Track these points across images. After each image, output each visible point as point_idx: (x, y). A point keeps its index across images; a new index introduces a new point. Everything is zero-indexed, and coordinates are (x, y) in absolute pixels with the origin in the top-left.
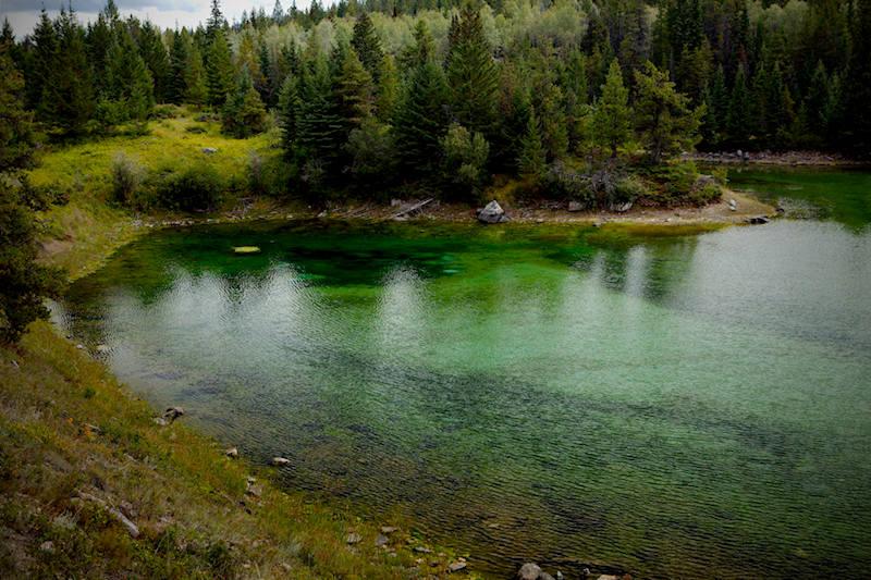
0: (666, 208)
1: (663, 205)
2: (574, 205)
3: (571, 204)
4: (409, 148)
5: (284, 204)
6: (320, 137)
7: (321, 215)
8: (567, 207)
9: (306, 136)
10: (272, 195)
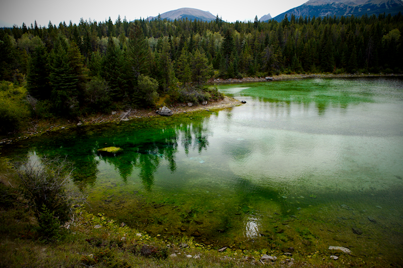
0: (217, 102)
1: (216, 100)
2: (190, 104)
3: (188, 104)
4: (115, 87)
5: (55, 121)
6: (70, 85)
7: (79, 124)
8: (187, 105)
9: (62, 85)
10: (46, 119)
